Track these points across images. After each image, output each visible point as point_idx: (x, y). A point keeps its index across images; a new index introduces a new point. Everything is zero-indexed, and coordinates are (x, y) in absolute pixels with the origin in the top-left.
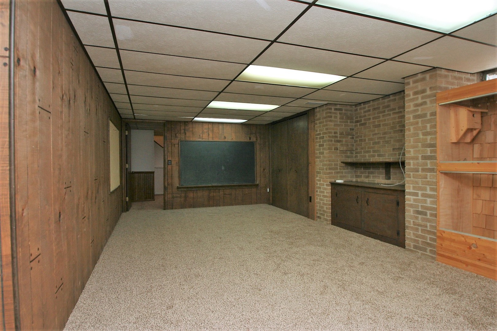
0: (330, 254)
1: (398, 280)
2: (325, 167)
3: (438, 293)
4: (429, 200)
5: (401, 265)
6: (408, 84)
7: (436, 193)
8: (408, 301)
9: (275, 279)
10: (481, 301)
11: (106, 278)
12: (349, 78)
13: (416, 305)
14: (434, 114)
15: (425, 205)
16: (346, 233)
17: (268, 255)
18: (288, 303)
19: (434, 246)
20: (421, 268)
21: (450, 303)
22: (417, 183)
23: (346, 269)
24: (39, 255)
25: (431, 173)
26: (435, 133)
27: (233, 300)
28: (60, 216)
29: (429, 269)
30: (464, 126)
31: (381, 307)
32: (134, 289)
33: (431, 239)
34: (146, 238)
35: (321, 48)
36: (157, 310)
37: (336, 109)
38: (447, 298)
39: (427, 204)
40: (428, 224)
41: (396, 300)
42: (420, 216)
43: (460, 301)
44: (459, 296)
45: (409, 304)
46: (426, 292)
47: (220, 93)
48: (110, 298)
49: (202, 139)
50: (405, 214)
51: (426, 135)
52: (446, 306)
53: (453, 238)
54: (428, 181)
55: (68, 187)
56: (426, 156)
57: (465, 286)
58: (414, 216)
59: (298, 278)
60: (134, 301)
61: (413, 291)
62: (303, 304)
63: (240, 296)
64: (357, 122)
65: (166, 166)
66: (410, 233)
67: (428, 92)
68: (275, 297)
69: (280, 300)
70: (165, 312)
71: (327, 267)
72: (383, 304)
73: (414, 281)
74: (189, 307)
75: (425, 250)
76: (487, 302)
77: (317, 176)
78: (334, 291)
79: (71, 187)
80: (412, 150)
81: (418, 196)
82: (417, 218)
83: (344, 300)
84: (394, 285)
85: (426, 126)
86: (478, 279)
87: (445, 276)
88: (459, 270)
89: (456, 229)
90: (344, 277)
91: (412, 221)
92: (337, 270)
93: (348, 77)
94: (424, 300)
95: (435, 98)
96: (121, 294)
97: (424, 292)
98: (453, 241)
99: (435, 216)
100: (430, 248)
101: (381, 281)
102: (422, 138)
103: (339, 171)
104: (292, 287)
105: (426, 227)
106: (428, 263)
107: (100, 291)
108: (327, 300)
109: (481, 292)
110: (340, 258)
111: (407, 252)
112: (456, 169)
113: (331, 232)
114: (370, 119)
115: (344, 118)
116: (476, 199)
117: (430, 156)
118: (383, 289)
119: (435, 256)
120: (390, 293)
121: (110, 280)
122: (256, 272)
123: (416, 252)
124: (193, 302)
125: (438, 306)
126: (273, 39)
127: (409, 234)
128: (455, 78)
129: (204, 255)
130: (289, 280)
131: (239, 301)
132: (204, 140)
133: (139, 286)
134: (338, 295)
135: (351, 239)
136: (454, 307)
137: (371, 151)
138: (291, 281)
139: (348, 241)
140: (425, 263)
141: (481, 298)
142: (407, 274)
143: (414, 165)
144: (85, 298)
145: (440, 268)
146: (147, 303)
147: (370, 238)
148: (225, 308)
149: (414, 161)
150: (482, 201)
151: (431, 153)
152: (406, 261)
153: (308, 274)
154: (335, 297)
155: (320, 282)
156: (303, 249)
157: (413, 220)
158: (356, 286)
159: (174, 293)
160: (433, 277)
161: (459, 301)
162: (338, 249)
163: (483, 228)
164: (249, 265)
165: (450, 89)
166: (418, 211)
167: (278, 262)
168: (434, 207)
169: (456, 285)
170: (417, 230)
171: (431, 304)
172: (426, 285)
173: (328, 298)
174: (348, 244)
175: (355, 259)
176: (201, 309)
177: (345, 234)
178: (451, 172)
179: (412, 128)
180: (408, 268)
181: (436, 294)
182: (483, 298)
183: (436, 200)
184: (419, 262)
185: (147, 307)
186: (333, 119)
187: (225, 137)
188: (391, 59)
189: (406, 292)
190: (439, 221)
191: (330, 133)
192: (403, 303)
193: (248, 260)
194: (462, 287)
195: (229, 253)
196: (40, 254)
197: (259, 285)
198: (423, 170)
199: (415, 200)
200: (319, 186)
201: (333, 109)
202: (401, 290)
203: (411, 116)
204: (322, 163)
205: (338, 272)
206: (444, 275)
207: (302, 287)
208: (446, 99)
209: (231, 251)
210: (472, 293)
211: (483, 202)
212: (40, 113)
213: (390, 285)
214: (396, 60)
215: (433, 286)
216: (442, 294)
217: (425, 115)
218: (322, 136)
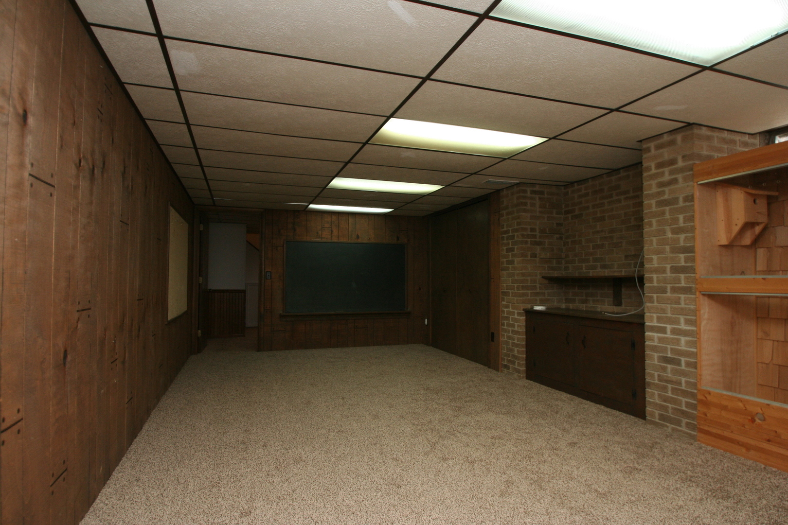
0: (521, 427)
1: (632, 474)
2: (516, 285)
3: (698, 497)
4: (683, 340)
5: (638, 447)
6: (648, 150)
7: (694, 328)
8: (647, 510)
9: (426, 469)
10: (771, 511)
11: (148, 461)
12: (552, 140)
13: (661, 517)
14: (690, 198)
15: (677, 347)
16: (550, 393)
17: (419, 428)
18: (444, 509)
19: (692, 417)
20: (671, 453)
21: (719, 515)
22: (664, 311)
23: (546, 453)
24: (19, 421)
25: (686, 294)
26: (692, 229)
27: (352, 503)
28: (65, 357)
29: (685, 456)
30: (740, 218)
31: (601, 520)
32: (191, 481)
33: (688, 405)
34: (223, 396)
35: (503, 90)
36: (224, 518)
37: (533, 192)
38: (715, 505)
39: (681, 346)
40: (683, 380)
41: (627, 507)
42: (669, 366)
43: (736, 511)
44: (734, 503)
45: (648, 515)
46: (679, 494)
47: (346, 164)
48: (150, 495)
49: (322, 238)
50: (645, 363)
51: (677, 233)
52: (712, 520)
53: (725, 403)
54: (682, 309)
55: (83, 310)
56: (678, 266)
57: (745, 485)
58: (660, 365)
59: (464, 467)
60: (187, 501)
61: (656, 493)
62: (470, 512)
63: (365, 497)
64: (567, 212)
65: (263, 281)
66: (653, 394)
67: (680, 164)
68: (423, 498)
69: (431, 504)
70: (236, 522)
71: (515, 449)
72: (605, 514)
73: (659, 475)
74: (277, 514)
75: (678, 423)
76: (783, 513)
77: (503, 300)
78: (523, 490)
79: (90, 309)
80: (655, 257)
81: (665, 333)
82: (664, 369)
83: (539, 506)
84: (625, 482)
85: (678, 219)
86: (768, 474)
87: (710, 468)
88: (735, 457)
89: (729, 389)
90: (541, 466)
91: (656, 374)
92: (531, 455)
93: (550, 139)
94: (674, 508)
95: (691, 173)
96: (169, 489)
97: (674, 494)
98: (725, 408)
99: (694, 365)
100: (686, 420)
101: (604, 474)
102: (671, 238)
103: (538, 291)
104: (453, 482)
105: (680, 384)
106: (683, 446)
107: (135, 484)
108: (511, 506)
109: (771, 496)
110: (536, 435)
111: (649, 426)
112: (727, 288)
113: (524, 390)
114: (588, 207)
115: (547, 206)
116: (761, 339)
117: (684, 266)
118: (605, 489)
119: (695, 433)
120: (617, 496)
121: (154, 466)
122: (395, 456)
123: (663, 426)
124: (286, 505)
125: (698, 519)
126: (424, 75)
127: (653, 396)
128: (724, 141)
129: (313, 426)
130: (450, 469)
131: (363, 505)
132: (324, 240)
133: (201, 475)
134: (530, 497)
135: (557, 403)
136: (725, 522)
137: (591, 259)
138: (453, 473)
139: (552, 406)
140: (679, 444)
141: (772, 507)
142: (647, 463)
143: (658, 281)
144: (109, 494)
145: (703, 454)
146: (209, 505)
147: (588, 402)
148: (337, 515)
149: (658, 275)
150: (772, 342)
151: (686, 262)
152: (646, 441)
153: (481, 460)
154: (524, 501)
155: (500, 474)
156: (477, 418)
157: (659, 373)
158: (560, 482)
159: (256, 490)
160: (691, 469)
161: (734, 511)
162: (534, 418)
163: (775, 388)
164: (385, 444)
165: (716, 157)
166: (667, 357)
167: (434, 440)
168: (693, 352)
169: (730, 482)
170: (665, 389)
171: (686, 516)
172: (679, 483)
173: (512, 501)
174: (551, 411)
175: (561, 436)
176: (297, 517)
177: (548, 394)
178: (719, 293)
179: (654, 221)
180: (649, 453)
181: (696, 498)
182: (774, 506)
183: (696, 339)
184: (668, 443)
185: (208, 512)
186: (528, 207)
187: (358, 235)
188: (617, 110)
189: (644, 495)
190: (700, 375)
191: (525, 229)
192: (638, 514)
193: (384, 435)
194: (739, 486)
195: (354, 423)
196: (22, 419)
197: (399, 478)
198: (674, 290)
199: (660, 340)
200: (506, 315)
201: (529, 193)
202: (637, 490)
203: (653, 202)
204: (510, 278)
205: (533, 457)
206: (710, 466)
207: (470, 484)
208: (709, 174)
209: (357, 420)
210: (756, 498)
211: (773, 344)
212: (32, 185)
213: (619, 482)
214: (626, 111)
215: (691, 485)
216: (705, 499)
217: (675, 201)
218: (511, 234)
